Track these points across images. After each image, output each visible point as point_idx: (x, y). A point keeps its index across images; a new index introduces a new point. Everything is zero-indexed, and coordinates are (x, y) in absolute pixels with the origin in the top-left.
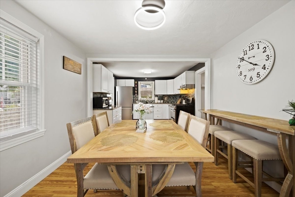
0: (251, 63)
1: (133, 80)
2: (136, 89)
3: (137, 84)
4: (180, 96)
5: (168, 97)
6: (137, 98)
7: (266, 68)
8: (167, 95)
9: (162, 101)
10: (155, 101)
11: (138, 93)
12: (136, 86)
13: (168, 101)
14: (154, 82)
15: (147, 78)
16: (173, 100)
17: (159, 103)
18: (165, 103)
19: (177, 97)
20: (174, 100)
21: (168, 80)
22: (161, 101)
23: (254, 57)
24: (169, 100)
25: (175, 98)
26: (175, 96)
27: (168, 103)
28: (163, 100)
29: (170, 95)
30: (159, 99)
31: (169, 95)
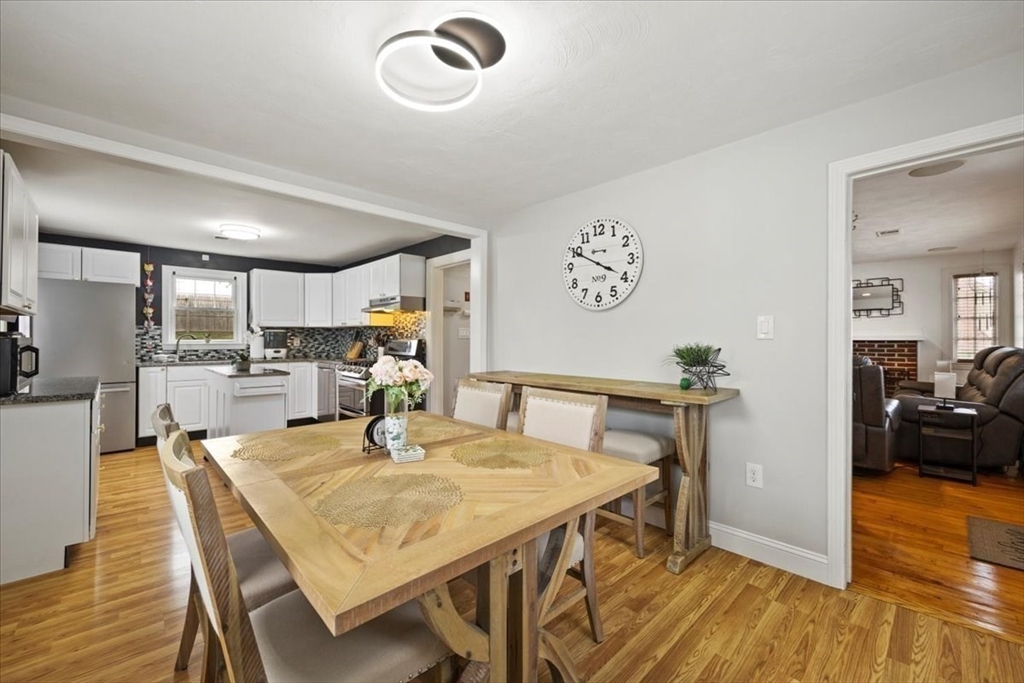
0: (598, 264)
1: (136, 256)
2: (150, 298)
3: (157, 276)
4: (358, 332)
5: (306, 335)
6: (152, 338)
7: (629, 280)
8: (303, 328)
9: (283, 351)
10: (251, 350)
11: (158, 320)
12: (150, 283)
13: (307, 350)
14: (245, 274)
15: (211, 255)
16: (323, 346)
17: (269, 357)
18: (295, 357)
19: (339, 338)
20: (327, 348)
21: (308, 275)
22: (279, 352)
23: (605, 251)
24: (310, 345)
25: (334, 339)
26: (333, 333)
27: (306, 357)
28: (286, 347)
29: (313, 329)
30: (267, 345)
31: (309, 329)
